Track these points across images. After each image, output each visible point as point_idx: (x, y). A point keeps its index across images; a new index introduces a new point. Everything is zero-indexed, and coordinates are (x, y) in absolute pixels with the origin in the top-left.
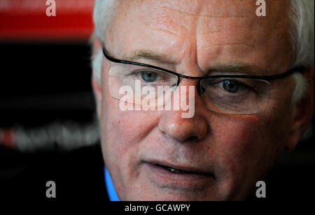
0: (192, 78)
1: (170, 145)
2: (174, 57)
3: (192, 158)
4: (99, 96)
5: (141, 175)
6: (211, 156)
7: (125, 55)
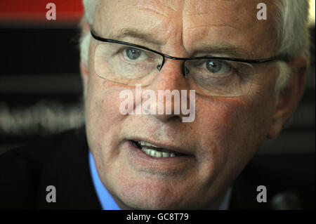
0: (177, 59)
1: (152, 123)
2: (160, 37)
3: (174, 137)
4: (85, 78)
5: (121, 154)
6: (194, 137)
7: (112, 33)
